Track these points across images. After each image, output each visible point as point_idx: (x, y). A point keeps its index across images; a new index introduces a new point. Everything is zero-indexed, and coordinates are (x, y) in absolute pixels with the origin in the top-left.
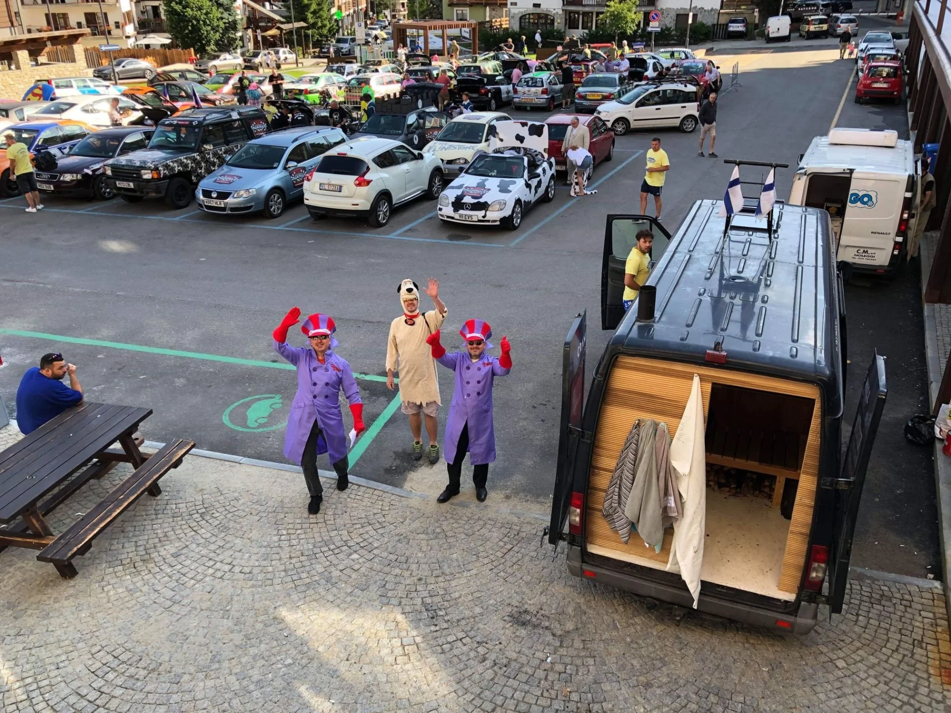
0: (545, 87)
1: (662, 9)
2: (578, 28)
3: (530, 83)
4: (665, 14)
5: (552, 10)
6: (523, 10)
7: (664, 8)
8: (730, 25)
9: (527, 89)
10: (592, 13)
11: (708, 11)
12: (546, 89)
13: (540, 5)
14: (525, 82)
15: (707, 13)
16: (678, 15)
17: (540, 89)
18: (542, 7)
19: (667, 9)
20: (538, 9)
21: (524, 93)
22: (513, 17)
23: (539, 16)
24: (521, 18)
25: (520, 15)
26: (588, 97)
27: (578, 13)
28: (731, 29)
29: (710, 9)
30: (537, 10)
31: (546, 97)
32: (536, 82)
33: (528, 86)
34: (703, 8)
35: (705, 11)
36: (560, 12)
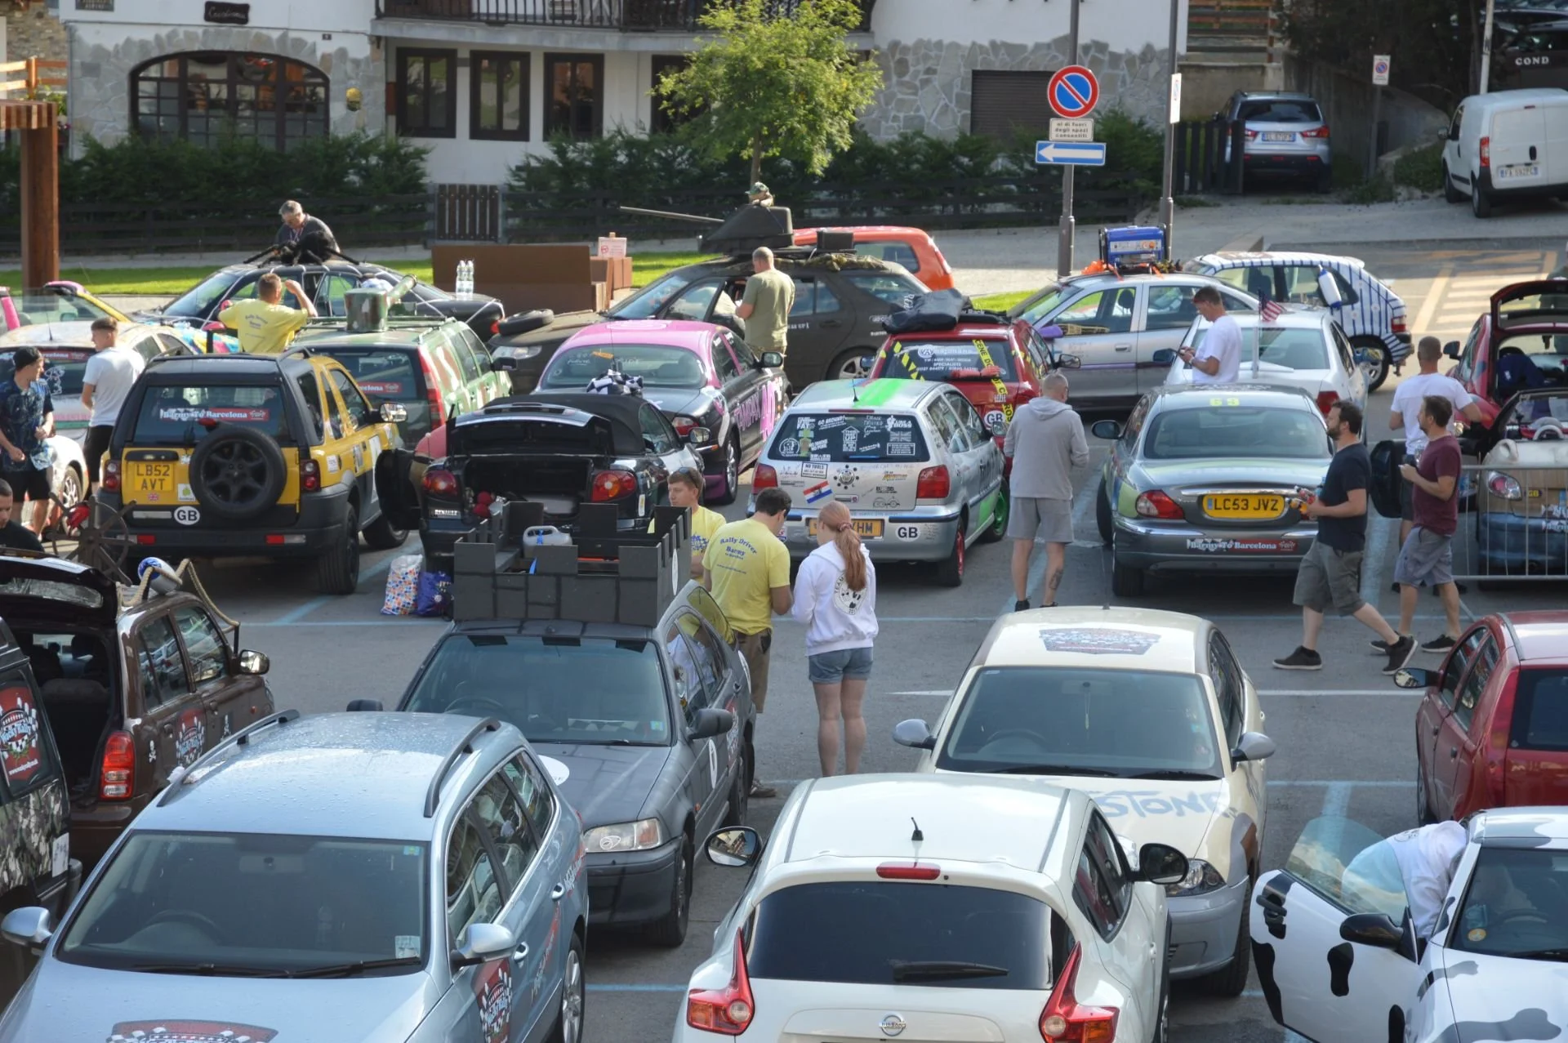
0: (933, 462)
1: (895, 45)
2: (449, 131)
3: (850, 441)
4: (916, 68)
5: (310, 38)
6: (148, 35)
7: (908, 40)
8: (1251, 126)
9: (834, 470)
10: (524, 57)
11: (1131, 60)
12: (941, 471)
13: (245, 9)
14: (818, 435)
15: (1123, 71)
16: (980, 78)
17: (912, 471)
18: (254, 19)
19: (920, 43)
20: (235, 30)
21: (818, 493)
22: (91, 69)
23: (237, 64)
24: (135, 76)
25: (132, 62)
26: (1211, 513)
27: (447, 55)
28: (1255, 147)
29: (1137, 49)
30: (229, 38)
31: (943, 511)
32: (883, 437)
33: (839, 455)
34: (1101, 47)
35: (1115, 58)
36: (361, 49)
